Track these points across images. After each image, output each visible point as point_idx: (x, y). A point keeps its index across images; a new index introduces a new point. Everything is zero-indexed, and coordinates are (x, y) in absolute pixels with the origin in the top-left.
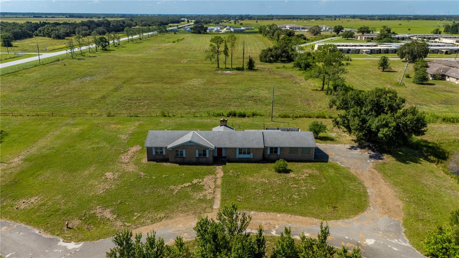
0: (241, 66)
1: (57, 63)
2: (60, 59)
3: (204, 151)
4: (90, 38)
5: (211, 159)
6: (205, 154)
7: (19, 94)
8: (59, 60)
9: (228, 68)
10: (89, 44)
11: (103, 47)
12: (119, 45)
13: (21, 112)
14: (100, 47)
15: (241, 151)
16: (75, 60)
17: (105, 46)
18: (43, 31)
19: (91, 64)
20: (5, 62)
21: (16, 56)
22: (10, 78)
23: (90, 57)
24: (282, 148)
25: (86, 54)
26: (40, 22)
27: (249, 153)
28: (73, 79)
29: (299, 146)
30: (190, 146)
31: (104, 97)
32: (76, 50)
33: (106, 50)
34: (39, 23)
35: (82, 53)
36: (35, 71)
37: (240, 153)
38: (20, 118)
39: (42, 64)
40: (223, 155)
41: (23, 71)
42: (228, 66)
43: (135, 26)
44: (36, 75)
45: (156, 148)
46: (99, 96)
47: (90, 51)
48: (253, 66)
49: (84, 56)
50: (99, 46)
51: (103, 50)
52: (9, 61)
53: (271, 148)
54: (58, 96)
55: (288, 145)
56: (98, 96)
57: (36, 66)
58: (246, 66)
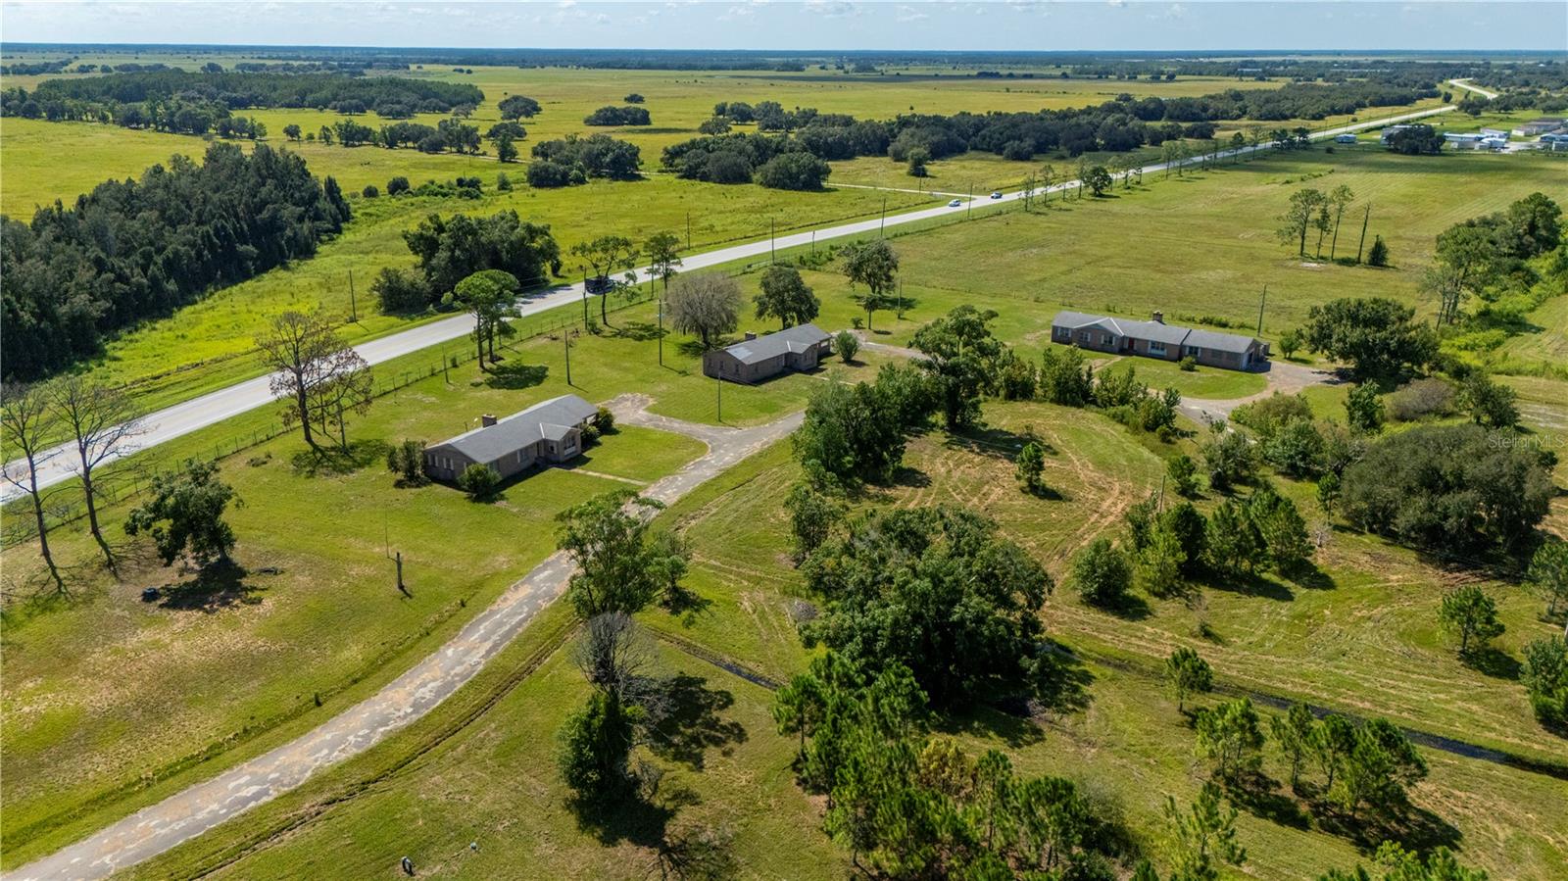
0: (1354, 256)
1: (996, 218)
2: (1004, 211)
3: (1111, 338)
4: (1073, 168)
5: (1117, 349)
6: (1111, 342)
7: (933, 263)
8: (1000, 213)
9: (1322, 258)
10: (1066, 179)
11: (1096, 189)
12: (1138, 183)
13: (935, 283)
14: (1091, 190)
15: (1155, 344)
16: (1028, 214)
17: (1101, 188)
18: (990, 137)
19: (1053, 225)
20: (916, 210)
21: (933, 198)
22: (923, 239)
23: (1060, 209)
24: (1203, 349)
25: (1055, 203)
26: (989, 113)
27: (1163, 349)
28: (1011, 250)
29: (1223, 349)
30: (1096, 329)
31: (1044, 280)
32: (1038, 191)
33: (1101, 196)
34: (985, 114)
35: (1047, 202)
36: (957, 231)
37: (1153, 347)
38: (933, 290)
39: (971, 218)
40: (1135, 348)
41: (941, 229)
42: (1323, 253)
43: (1238, 117)
44: (958, 237)
45: (1062, 328)
46: (1038, 278)
47: (1065, 196)
48: (1384, 258)
49: (1049, 207)
50: (1087, 187)
51: (1094, 195)
52: (920, 209)
53: (1191, 348)
54: (982, 272)
55: (1210, 346)
56: (1037, 276)
57: (961, 222)
58: (1365, 257)
